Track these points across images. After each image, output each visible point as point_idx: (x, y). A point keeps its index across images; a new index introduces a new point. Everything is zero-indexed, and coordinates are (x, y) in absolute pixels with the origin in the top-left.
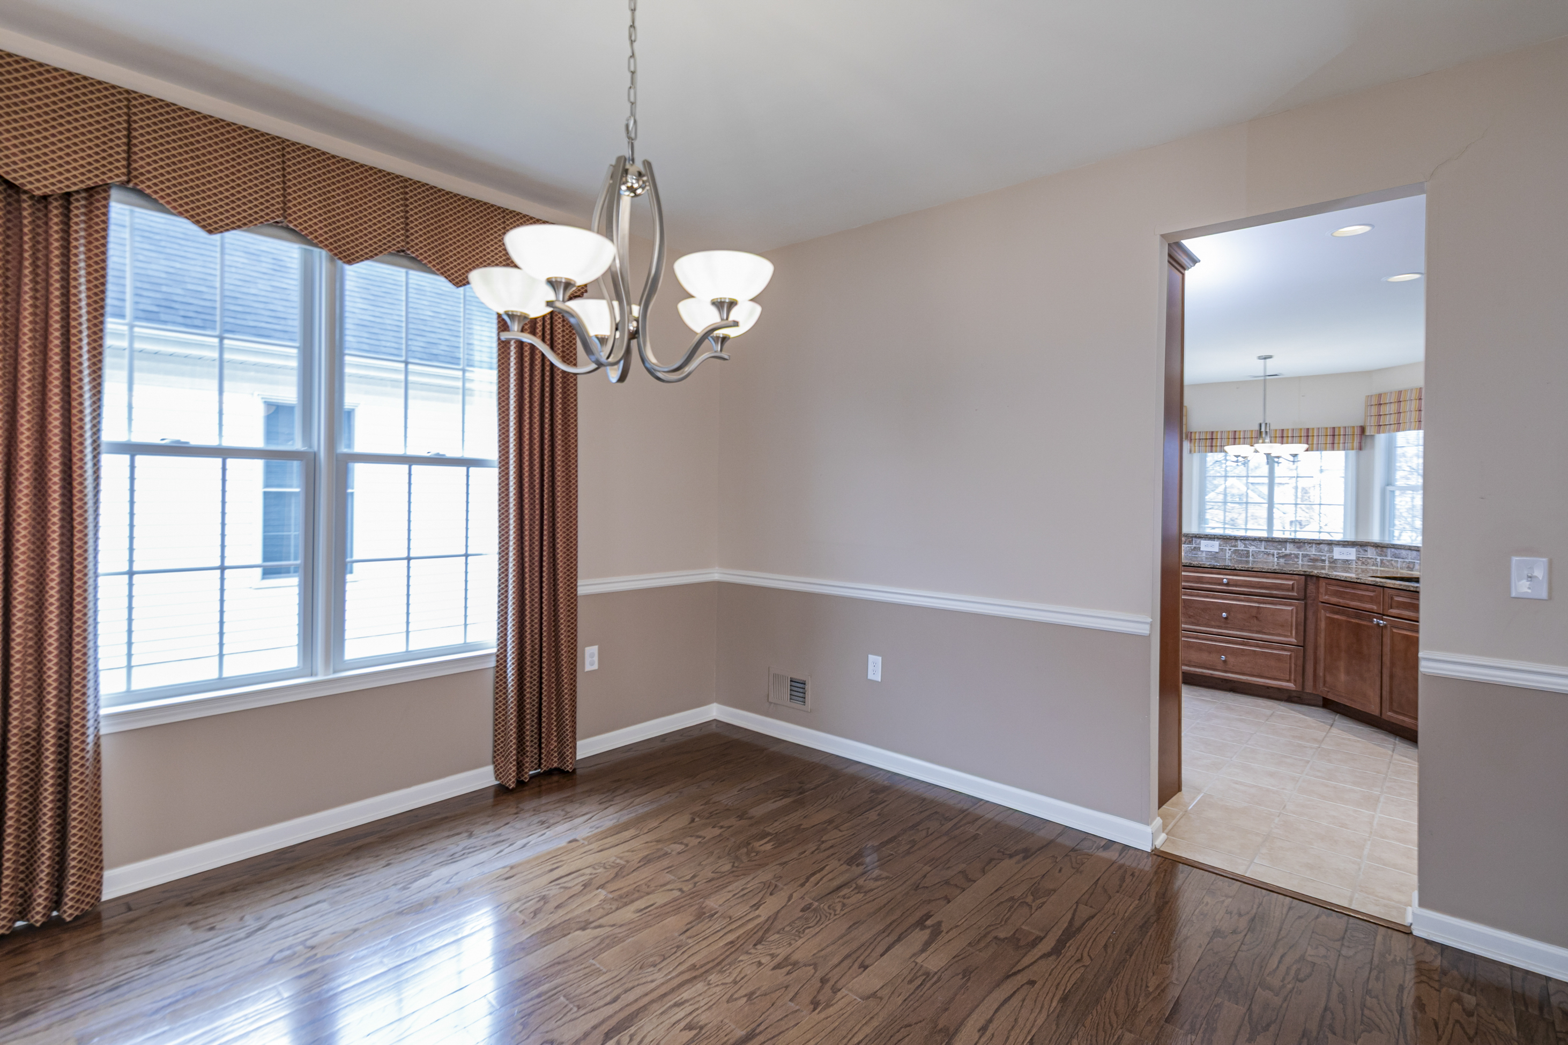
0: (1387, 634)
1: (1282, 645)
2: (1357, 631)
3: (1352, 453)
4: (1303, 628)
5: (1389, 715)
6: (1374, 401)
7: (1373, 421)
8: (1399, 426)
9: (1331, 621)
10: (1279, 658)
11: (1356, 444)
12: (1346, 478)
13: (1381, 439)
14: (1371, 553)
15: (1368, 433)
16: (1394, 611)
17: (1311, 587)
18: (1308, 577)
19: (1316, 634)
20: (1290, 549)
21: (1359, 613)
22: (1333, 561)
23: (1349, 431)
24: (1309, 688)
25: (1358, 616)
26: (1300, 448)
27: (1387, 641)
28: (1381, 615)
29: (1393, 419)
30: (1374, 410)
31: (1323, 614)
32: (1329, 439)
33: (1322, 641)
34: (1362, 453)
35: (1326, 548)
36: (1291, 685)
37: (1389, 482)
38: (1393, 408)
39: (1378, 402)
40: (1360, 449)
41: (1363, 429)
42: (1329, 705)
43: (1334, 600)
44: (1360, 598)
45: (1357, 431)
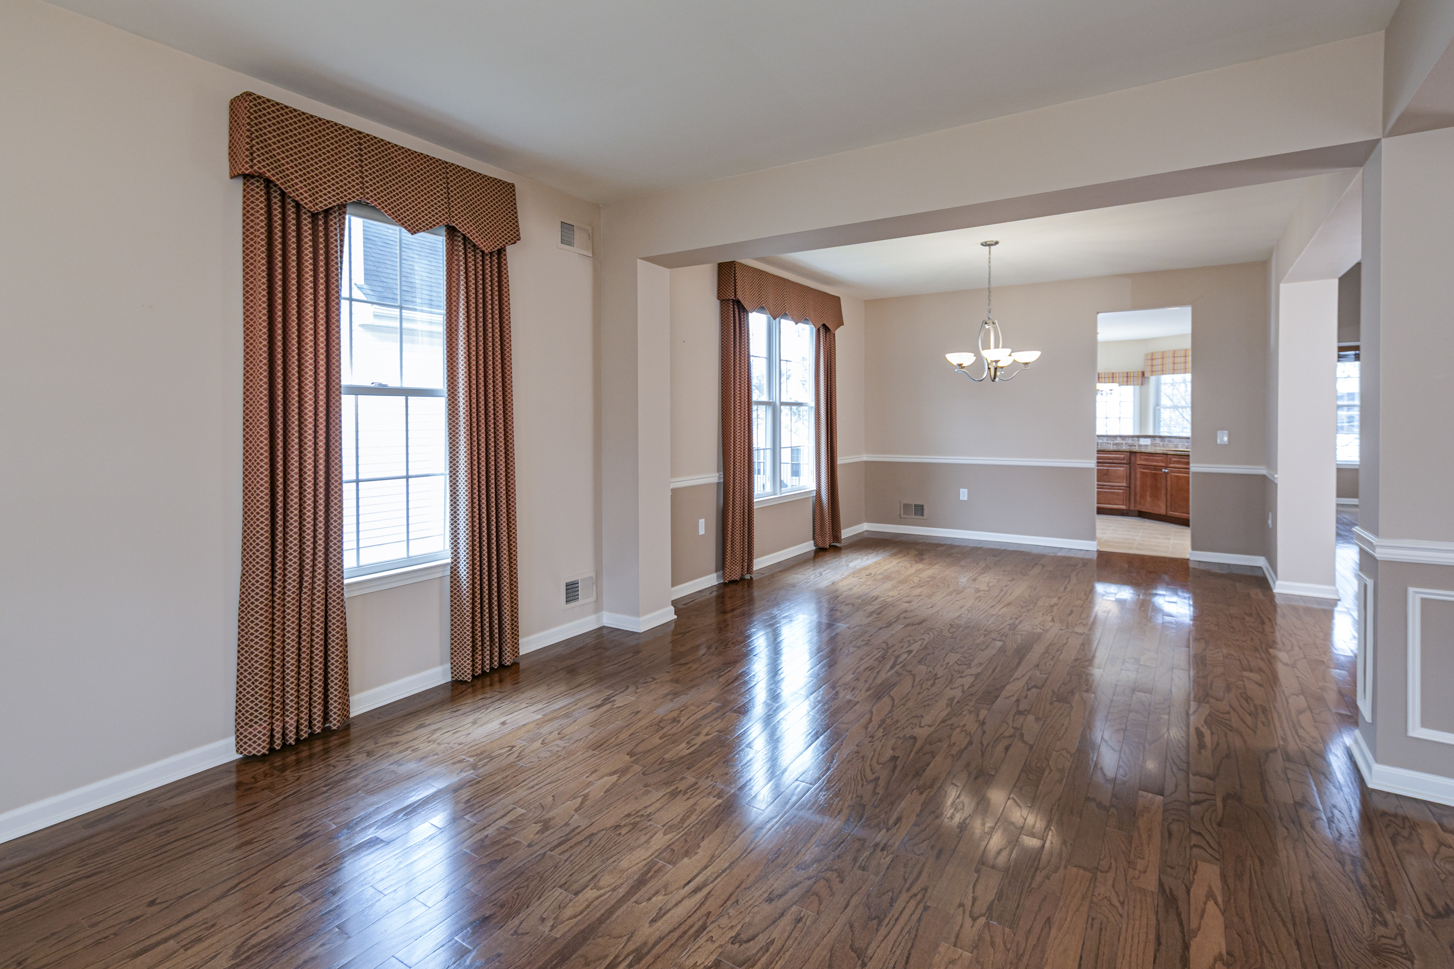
0: (1169, 476)
1: (1119, 488)
2: (1155, 477)
3: (1137, 387)
4: (1129, 478)
5: (1171, 513)
6: (1149, 357)
7: (1149, 369)
8: (1163, 372)
9: (1143, 473)
10: (1118, 494)
11: (1140, 382)
12: (1134, 402)
13: (1153, 379)
14: (1158, 441)
15: (1146, 375)
16: (1171, 465)
17: (1133, 458)
18: (1131, 453)
19: (1135, 481)
20: (1119, 441)
21: (1156, 468)
22: (1140, 446)
23: (1136, 375)
24: (1132, 508)
25: (1155, 469)
26: (1115, 386)
27: (1169, 479)
28: (1166, 468)
29: (1160, 367)
30: (1149, 362)
31: (1139, 470)
32: (1125, 379)
33: (1138, 483)
34: (1143, 387)
35: (1136, 439)
36: (1123, 507)
37: (1157, 404)
38: (1160, 361)
39: (1151, 357)
40: (1142, 384)
41: (1143, 373)
42: (1142, 515)
43: (1144, 463)
44: (1157, 461)
45: (1140, 374)
